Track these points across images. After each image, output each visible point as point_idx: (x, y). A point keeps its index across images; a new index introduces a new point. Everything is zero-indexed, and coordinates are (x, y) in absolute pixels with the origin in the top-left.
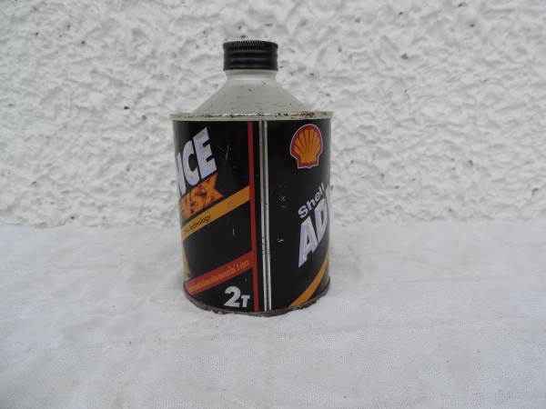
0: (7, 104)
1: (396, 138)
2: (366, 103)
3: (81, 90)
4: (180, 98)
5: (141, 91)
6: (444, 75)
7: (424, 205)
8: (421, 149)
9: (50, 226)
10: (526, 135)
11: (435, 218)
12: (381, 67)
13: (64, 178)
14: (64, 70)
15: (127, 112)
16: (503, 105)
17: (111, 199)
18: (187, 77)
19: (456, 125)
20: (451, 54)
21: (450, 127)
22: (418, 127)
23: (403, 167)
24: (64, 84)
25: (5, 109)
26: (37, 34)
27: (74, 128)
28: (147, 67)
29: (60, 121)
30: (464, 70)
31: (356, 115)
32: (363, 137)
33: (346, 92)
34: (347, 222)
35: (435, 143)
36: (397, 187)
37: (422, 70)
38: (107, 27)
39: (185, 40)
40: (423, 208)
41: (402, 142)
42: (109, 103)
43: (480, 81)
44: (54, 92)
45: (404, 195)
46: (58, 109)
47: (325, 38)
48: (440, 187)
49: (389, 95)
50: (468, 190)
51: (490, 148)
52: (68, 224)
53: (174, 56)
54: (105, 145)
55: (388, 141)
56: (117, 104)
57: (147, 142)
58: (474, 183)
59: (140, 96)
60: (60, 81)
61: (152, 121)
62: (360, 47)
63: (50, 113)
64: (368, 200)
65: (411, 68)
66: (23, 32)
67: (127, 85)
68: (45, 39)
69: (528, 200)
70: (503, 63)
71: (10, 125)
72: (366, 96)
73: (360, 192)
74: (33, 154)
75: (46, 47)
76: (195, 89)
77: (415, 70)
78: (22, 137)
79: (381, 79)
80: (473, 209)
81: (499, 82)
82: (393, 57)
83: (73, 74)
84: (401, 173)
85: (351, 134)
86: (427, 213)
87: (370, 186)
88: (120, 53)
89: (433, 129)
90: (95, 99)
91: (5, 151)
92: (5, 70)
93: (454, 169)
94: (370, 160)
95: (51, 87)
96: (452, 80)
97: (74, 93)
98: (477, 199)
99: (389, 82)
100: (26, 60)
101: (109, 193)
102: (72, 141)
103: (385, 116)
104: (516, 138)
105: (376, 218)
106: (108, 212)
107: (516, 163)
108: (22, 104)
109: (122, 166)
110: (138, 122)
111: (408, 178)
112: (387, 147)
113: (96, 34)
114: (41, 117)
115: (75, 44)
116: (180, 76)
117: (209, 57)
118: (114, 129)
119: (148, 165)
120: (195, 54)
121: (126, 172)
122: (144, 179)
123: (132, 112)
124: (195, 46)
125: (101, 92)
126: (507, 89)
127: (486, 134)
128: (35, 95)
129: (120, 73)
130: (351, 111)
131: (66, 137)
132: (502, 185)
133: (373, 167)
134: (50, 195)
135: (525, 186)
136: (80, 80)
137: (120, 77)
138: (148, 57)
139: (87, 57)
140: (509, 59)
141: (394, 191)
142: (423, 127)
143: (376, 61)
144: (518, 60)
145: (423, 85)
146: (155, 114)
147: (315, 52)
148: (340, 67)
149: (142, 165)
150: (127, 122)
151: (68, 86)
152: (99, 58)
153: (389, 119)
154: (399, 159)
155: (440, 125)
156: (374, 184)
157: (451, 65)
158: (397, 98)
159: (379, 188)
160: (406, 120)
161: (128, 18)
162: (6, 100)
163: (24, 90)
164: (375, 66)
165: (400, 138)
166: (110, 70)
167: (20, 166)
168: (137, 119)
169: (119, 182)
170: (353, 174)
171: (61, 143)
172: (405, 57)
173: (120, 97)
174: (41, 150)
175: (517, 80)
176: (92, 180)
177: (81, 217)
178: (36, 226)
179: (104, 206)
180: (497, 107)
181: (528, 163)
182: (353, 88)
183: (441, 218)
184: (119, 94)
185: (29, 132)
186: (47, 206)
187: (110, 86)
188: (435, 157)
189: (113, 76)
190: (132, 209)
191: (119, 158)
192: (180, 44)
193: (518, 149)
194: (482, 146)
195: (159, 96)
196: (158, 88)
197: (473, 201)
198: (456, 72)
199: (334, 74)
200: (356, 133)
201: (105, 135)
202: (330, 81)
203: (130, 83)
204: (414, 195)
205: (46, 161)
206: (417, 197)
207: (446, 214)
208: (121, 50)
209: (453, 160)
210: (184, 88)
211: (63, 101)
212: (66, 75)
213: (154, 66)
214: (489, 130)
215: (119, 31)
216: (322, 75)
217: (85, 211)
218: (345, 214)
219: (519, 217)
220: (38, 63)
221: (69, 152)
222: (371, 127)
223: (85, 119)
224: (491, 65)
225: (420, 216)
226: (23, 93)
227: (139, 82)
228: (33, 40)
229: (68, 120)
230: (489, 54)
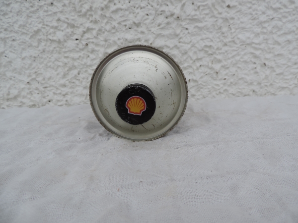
0: (11, 39)
1: (224, 52)
2: (208, 33)
3: (52, 30)
4: (106, 33)
5: (85, 30)
6: (250, 16)
7: (240, 89)
8: (238, 58)
9: (37, 106)
10: (295, 48)
11: (245, 95)
12: (216, 12)
13: (44, 79)
14: (42, 19)
15: (77, 41)
16: (282, 32)
17: (70, 90)
18: (109, 21)
19: (256, 44)
20: (254, 4)
21: (253, 45)
22: (236, 46)
23: (228, 68)
24: (42, 27)
25: (10, 43)
27: (49, 51)
28: (88, 16)
29: (41, 48)
30: (261, 13)
31: (202, 39)
32: (206, 52)
33: (197, 27)
34: (198, 99)
35: (245, 54)
36: (225, 79)
37: (238, 14)
39: (108, 0)
40: (239, 90)
41: (227, 54)
42: (67, 37)
43: (269, 19)
44: (37, 32)
45: (229, 84)
46: (40, 41)
48: (248, 78)
49: (220, 28)
50: (263, 79)
51: (275, 56)
52: (47, 105)
53: (102, 9)
54: (66, 60)
55: (220, 53)
56: (71, 38)
57: (88, 58)
58: (266, 75)
59: (84, 32)
60: (40, 25)
61: (91, 46)
62: (204, 2)
63: (35, 44)
64: (209, 87)
65: (232, 13)
67: (77, 27)
68: (31, 2)
69: (296, 84)
70: (282, 9)
71: (13, 51)
72: (207, 29)
73: (204, 82)
74: (27, 67)
75: (32, 7)
76: (114, 28)
77: (234, 14)
78: (20, 58)
79: (216, 19)
80: (266, 90)
81: (280, 19)
82: (222, 7)
83: (47, 22)
84: (227, 71)
85: (200, 50)
86: (241, 93)
87: (210, 79)
88: (73, 9)
89: (244, 47)
90: (60, 35)
91: (11, 66)
92: (10, 20)
93: (256, 68)
94: (210, 64)
95: (36, 29)
96: (254, 19)
97: (48, 32)
98: (268, 84)
99: (220, 21)
100: (21, 14)
101: (69, 87)
102: (48, 59)
103: (218, 40)
104: (289, 50)
105: (214, 97)
106: (68, 97)
107: (290, 64)
108: (20, 39)
109: (75, 72)
110: (83, 47)
111: (230, 74)
112: (219, 57)
114: (30, 46)
115: (47, 4)
116: (106, 21)
117: (121, 10)
118: (70, 51)
120: (113, 8)
121: (77, 75)
123: (80, 42)
124: (113, 4)
125: (62, 31)
126: (284, 23)
127: (273, 48)
128: (26, 34)
129: (73, 20)
130: (200, 38)
131: (45, 56)
132: (282, 76)
133: (212, 68)
134: (37, 89)
135: (294, 76)
136: (51, 25)
137: (73, 22)
138: (88, 10)
139: (55, 11)
140: (285, 6)
141: (224, 81)
142: (239, 45)
143: (213, 9)
144: (289, 7)
145: (239, 22)
146: (93, 42)
147: (180, 5)
148: (193, 13)
149: (86, 71)
150: (77, 47)
151: (44, 28)
152: (61, 12)
153: (220, 41)
154: (226, 63)
155: (248, 44)
156: (213, 78)
157: (254, 11)
158: (225, 29)
159: (215, 80)
160: (230, 42)
162: (11, 37)
163: (21, 31)
164: (213, 12)
165: (226, 52)
166: (67, 19)
167: (20, 74)
168: (83, 45)
169: (74, 81)
170: (201, 73)
171: (42, 60)
172: (228, 6)
173: (73, 33)
174: (31, 65)
175: (290, 18)
176: (59, 80)
177: (54, 101)
178: (30, 106)
179: (66, 94)
180: (279, 33)
181: (295, 64)
182: (200, 25)
183: (248, 95)
184: (72, 32)
185: (24, 55)
186: (35, 95)
187: (67, 27)
188: (245, 62)
189: (69, 22)
190: (81, 95)
191: (74, 67)
192: (105, 3)
193: (290, 56)
194: (271, 55)
195: (94, 32)
196: (94, 27)
197: (266, 86)
198: (256, 14)
199: (190, 17)
200: (202, 50)
201: (66, 55)
202: (188, 21)
203: (78, 25)
204: (234, 83)
205: (34, 71)
206: (236, 84)
207: (251, 93)
208: (73, 7)
209: (255, 63)
210: (108, 27)
211: (42, 37)
212: (43, 22)
213: (91, 15)
214: (276, 46)
216: (183, 18)
217: (56, 97)
218: (197, 94)
219: (291, 94)
220: (28, 16)
221: (46, 65)
222: (211, 46)
223: (54, 46)
224: (276, 10)
225: (237, 95)
226: (20, 33)
227: (84, 25)
228: (25, 3)
229: (45, 47)
230: (275, 4)
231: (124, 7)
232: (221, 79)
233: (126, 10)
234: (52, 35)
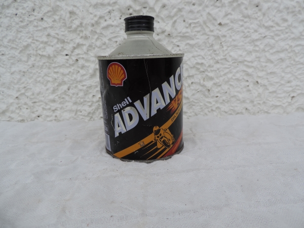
0: (1, 54)
1: (216, 69)
2: (199, 50)
3: (42, 45)
4: (96, 49)
5: (75, 45)
6: (242, 34)
7: (232, 107)
8: (230, 76)
9: (26, 121)
10: (288, 67)
11: (238, 113)
12: (207, 30)
13: (33, 94)
14: (32, 34)
15: (67, 57)
16: (274, 50)
17: (60, 106)
18: (100, 37)
19: (249, 62)
20: (246, 22)
21: (246, 63)
22: (228, 63)
23: (220, 86)
24: (32, 42)
26: (16, 14)
27: (38, 66)
28: (78, 32)
29: (30, 63)
30: (253, 31)
31: (193, 57)
32: (198, 69)
33: (188, 44)
34: (190, 116)
35: (237, 72)
36: (217, 97)
37: (230, 32)
38: (55, 10)
39: (98, 16)
40: (232, 108)
41: (219, 72)
42: (57, 52)
43: (261, 37)
44: (27, 47)
45: (221, 101)
46: (29, 56)
47: (176, 15)
48: (241, 96)
49: (212, 45)
50: (256, 97)
51: (268, 74)
52: (36, 120)
53: (93, 25)
54: (55, 76)
55: (212, 71)
56: (62, 53)
57: (79, 74)
58: (259, 93)
59: (74, 48)
60: (30, 40)
61: (81, 62)
62: (195, 19)
63: (25, 59)
64: (201, 104)
65: (224, 30)
66: (8, 13)
67: (67, 42)
68: (21, 17)
69: (289, 103)
70: (274, 27)
71: (3, 66)
72: (199, 46)
73: (196, 100)
74: (16, 81)
75: (21, 22)
76: (104, 44)
77: (226, 32)
78: (9, 72)
79: (207, 37)
80: (259, 108)
81: (272, 38)
82: (213, 24)
83: (37, 37)
84: (219, 89)
85: (191, 68)
86: (234, 111)
87: (202, 96)
88: (63, 25)
89: (236, 64)
90: (49, 50)
93: (248, 86)
94: (202, 82)
95: (25, 44)
96: (247, 37)
97: (37, 47)
98: (261, 102)
99: (212, 38)
100: (11, 29)
101: (58, 102)
102: (37, 74)
103: (210, 57)
104: (282, 68)
105: (206, 114)
106: (58, 113)
107: (282, 82)
109: (65, 87)
110: (73, 62)
111: (223, 91)
112: (211, 75)
113: (49, 14)
114: (20, 61)
115: (38, 20)
116: (96, 37)
117: (112, 26)
118: (60, 67)
119: (80, 87)
120: (104, 24)
121: (67, 90)
122: (77, 94)
123: (70, 57)
124: (104, 20)
125: (52, 46)
126: (277, 41)
127: (266, 66)
128: (16, 48)
129: (63, 35)
130: (191, 55)
131: (34, 71)
132: (275, 94)
133: (203, 86)
134: (26, 104)
135: (288, 95)
136: (41, 40)
137: (63, 38)
138: (78, 26)
139: (45, 27)
140: (278, 24)
141: (216, 99)
142: (231, 63)
143: (204, 27)
144: (282, 25)
145: (231, 40)
146: (83, 58)
147: (171, 22)
148: (184, 30)
149: (76, 87)
150: (67, 63)
151: (34, 43)
152: (51, 27)
153: (212, 59)
154: (218, 81)
155: (240, 62)
156: (205, 95)
157: (246, 29)
158: (216, 47)
159: (207, 97)
160: (221, 59)
161: (67, 5)
163: (10, 46)
164: (204, 30)
165: (218, 69)
166: (57, 34)
167: (9, 88)
169: (64, 96)
170: (193, 90)
171: (31, 75)
172: (220, 24)
173: (63, 49)
174: (20, 79)
175: (282, 36)
176: (49, 95)
177: (43, 116)
178: (18, 121)
179: (56, 110)
180: (271, 51)
181: (289, 82)
182: (192, 42)
183: (242, 113)
184: (62, 47)
185: (13, 70)
186: (24, 110)
187: (57, 43)
188: (238, 80)
189: (59, 37)
190: (71, 111)
191: (63, 83)
192: (96, 19)
193: (283, 74)
194: (264, 73)
195: (85, 48)
196: (84, 43)
197: (259, 104)
198: (249, 32)
199: (181, 34)
200: (194, 67)
201: (56, 70)
202: (179, 38)
204: (226, 101)
205: (23, 85)
206: (228, 102)
207: (244, 111)
208: (63, 23)
209: (247, 81)
210: (98, 43)
211: (31, 52)
212: (33, 37)
213: (82, 31)
214: (268, 64)
215: (62, 12)
216: (174, 35)
217: (45, 113)
218: (189, 112)
219: (284, 112)
220: (18, 31)
221: (36, 80)
222: (202, 63)
223: (44, 61)
224: (268, 28)
225: (230, 112)
226: (9, 48)
227: (74, 41)
228: (14, 18)
229: (35, 62)
230: (267, 22)
231: (115, 23)
232: (213, 97)
233: (117, 26)
234: (42, 50)
